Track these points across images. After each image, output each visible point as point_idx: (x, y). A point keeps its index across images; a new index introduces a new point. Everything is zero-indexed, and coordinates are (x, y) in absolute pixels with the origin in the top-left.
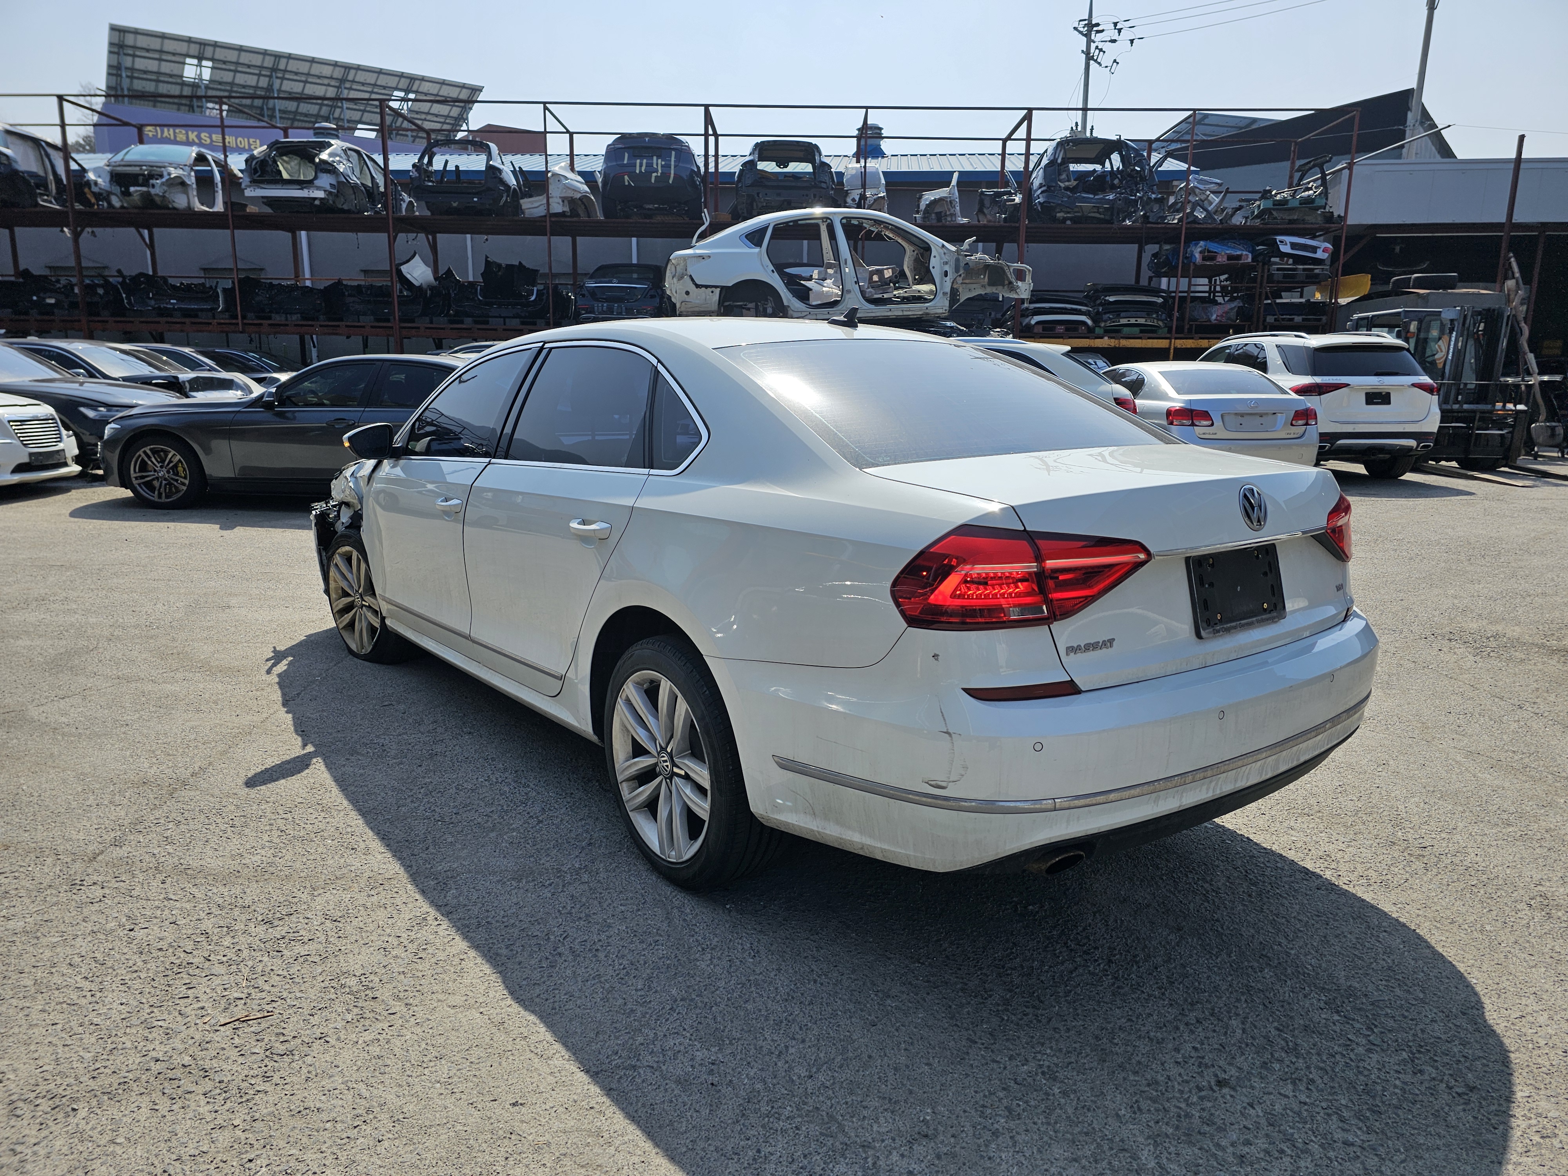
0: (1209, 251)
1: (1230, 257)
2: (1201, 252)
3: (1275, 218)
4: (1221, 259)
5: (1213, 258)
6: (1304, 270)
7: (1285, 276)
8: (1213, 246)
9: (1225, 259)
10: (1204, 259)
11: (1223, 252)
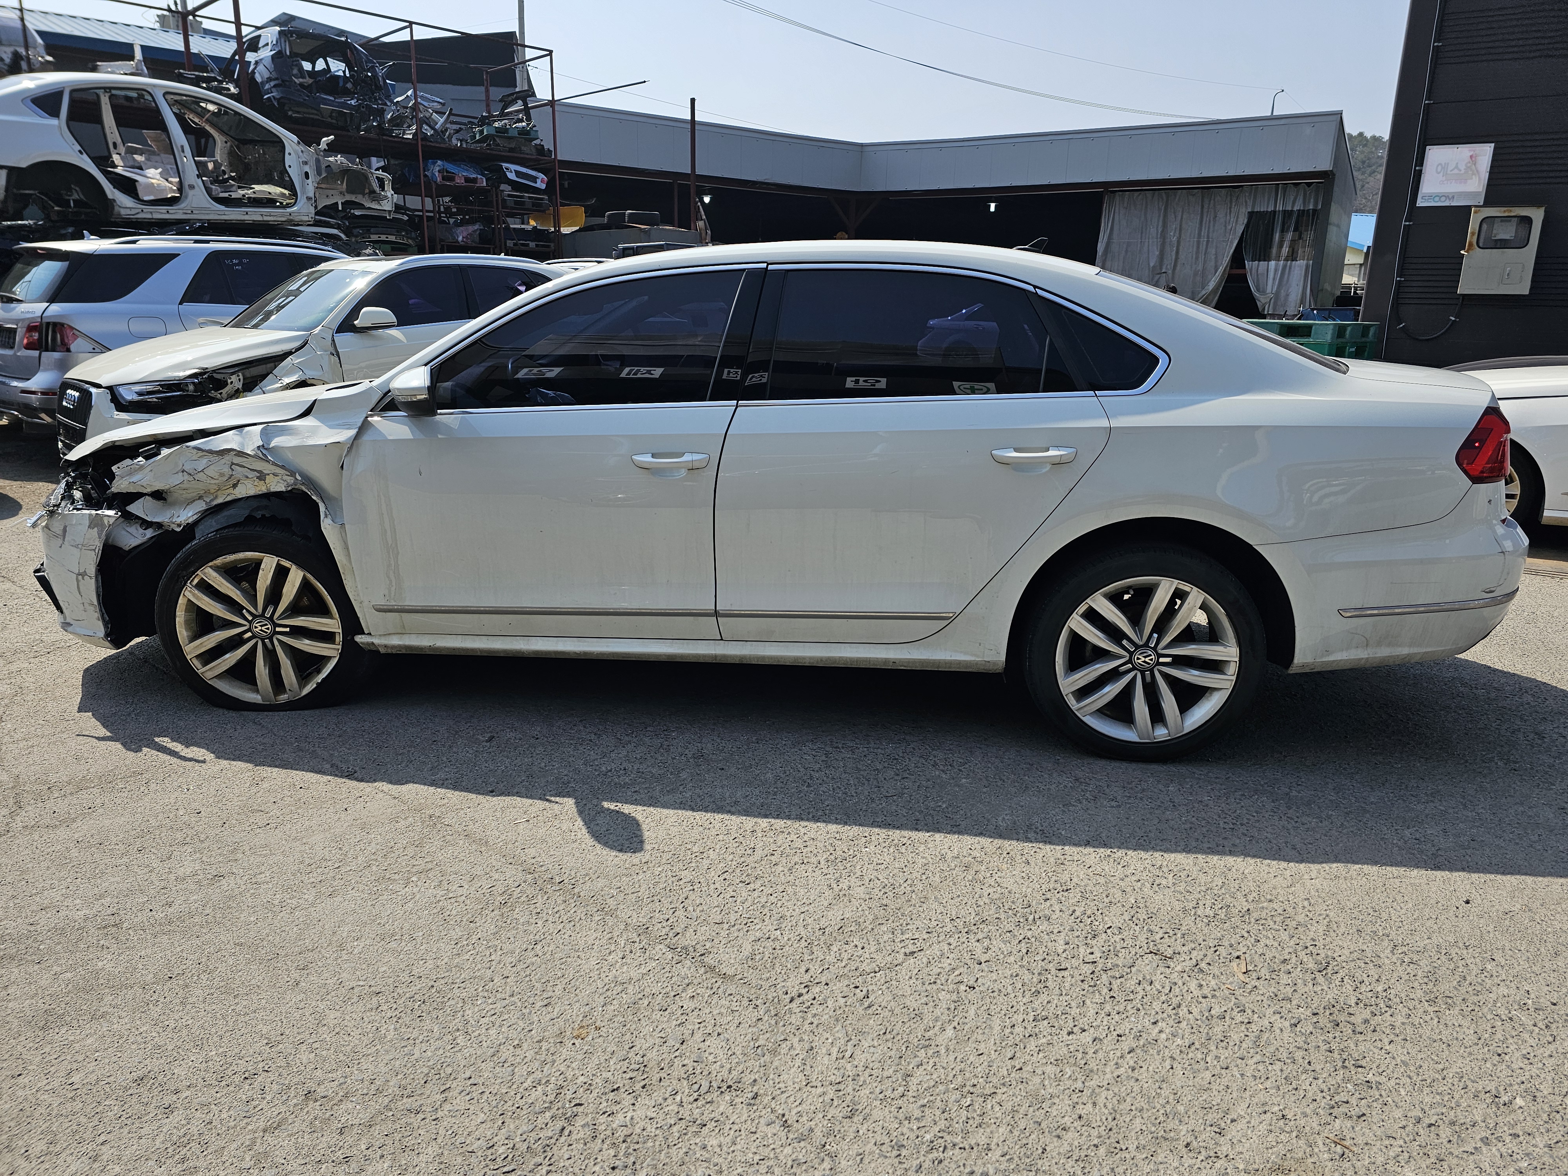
0: (447, 172)
1: (467, 180)
2: (439, 171)
3: (498, 145)
4: (460, 181)
5: (451, 179)
6: (530, 198)
7: (516, 203)
8: (450, 167)
9: (463, 181)
10: (444, 178)
11: (462, 174)
